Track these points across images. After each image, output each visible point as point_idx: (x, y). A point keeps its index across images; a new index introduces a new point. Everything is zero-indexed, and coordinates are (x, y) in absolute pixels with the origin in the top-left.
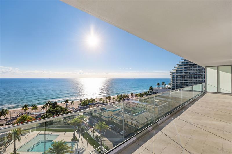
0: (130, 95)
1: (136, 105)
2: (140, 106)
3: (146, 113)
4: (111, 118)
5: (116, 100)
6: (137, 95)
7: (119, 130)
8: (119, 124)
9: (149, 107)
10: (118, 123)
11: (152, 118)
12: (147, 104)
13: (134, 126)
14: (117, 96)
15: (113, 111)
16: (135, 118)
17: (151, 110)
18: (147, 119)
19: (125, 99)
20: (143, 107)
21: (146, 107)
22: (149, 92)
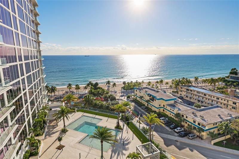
0: (192, 79)
1: (203, 95)
2: (209, 98)
3: (219, 108)
4: (162, 109)
5: (171, 86)
6: (204, 81)
7: (173, 125)
8: (173, 119)
9: (226, 101)
10: (173, 117)
11: (230, 118)
12: (223, 95)
13: (197, 124)
14: (173, 80)
15: (166, 101)
16: (199, 114)
17: (229, 106)
18: (221, 118)
19: (184, 86)
20: (215, 99)
21: (220, 100)
22: (228, 77)
